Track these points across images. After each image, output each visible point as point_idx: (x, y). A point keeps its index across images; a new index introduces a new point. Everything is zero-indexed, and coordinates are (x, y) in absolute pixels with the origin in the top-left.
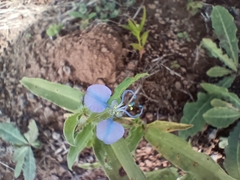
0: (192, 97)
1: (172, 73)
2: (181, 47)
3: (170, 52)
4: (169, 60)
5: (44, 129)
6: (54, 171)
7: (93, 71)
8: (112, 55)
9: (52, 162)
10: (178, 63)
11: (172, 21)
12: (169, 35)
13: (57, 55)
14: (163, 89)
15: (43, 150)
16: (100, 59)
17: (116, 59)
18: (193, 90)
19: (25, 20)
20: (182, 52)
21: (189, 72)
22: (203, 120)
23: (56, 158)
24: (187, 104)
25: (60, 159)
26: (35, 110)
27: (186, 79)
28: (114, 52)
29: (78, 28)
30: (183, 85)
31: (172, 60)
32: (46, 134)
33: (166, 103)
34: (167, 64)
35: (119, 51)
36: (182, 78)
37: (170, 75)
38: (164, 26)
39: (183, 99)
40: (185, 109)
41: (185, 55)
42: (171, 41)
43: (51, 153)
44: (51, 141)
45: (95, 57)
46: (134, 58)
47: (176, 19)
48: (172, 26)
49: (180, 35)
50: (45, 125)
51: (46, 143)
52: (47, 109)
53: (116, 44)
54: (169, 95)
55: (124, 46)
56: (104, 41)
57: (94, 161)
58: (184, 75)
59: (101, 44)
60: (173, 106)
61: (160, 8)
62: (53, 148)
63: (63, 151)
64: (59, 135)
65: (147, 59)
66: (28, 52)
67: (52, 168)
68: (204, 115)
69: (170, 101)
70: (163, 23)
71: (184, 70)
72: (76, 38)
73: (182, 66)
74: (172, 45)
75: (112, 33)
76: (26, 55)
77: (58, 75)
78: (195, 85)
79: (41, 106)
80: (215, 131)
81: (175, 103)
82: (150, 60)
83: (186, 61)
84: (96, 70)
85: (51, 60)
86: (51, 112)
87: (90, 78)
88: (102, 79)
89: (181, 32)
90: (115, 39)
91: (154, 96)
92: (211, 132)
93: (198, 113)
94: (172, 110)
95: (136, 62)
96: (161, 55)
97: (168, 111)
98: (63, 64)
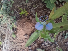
0: (45, 5)
1: (36, 7)
2: (30, 3)
3: (30, 6)
4: (32, 7)
5: (40, 47)
6: (52, 48)
7: (29, 29)
8: (27, 22)
9: (50, 48)
10: (34, 5)
11: (22, 2)
12: (26, 5)
13: (21, 37)
14: (40, 12)
15: (46, 49)
16: (27, 26)
17: (28, 21)
18: (43, 3)
19: (8, 43)
20: (32, 3)
21: (38, 3)
22: (52, 4)
23: (49, 47)
24: (47, 6)
25: (49, 46)
26: (34, 48)
27: (39, 4)
28: (26, 21)
29: (15, 29)
30: (41, 6)
31: (33, 6)
32: (41, 47)
33: (44, 12)
34: (34, 8)
35: (26, 20)
36: (39, 5)
37: (37, 8)
38: (22, 5)
39: (45, 7)
40: (48, 8)
41: (33, 2)
42: (28, 5)
43: (47, 47)
44: (44, 46)
45: (26, 27)
46: (29, 16)
47: (22, 1)
48: (23, 3)
49: (27, 2)
50: (39, 47)
51: (44, 48)
52: (35, 45)
53: (24, 20)
54: (42, 11)
55: (25, 18)
56: (22, 23)
57: (53, 37)
58: (38, 4)
59: (22, 24)
60: (46, 10)
61: (17, 5)
62: (46, 46)
63: (48, 44)
64: (43, 44)
65: (30, 13)
66: (17, 45)
67: (51, 49)
68: (52, 3)
69: (44, 11)
70: (21, 5)
71: (37, 4)
72: (18, 30)
73: (35, 4)
74: (29, 5)
75: (20, 20)
76: (18, 45)
77: (27, 39)
78: (42, 2)
79: (33, 46)
80: (57, 2)
81: (45, 10)
82: (31, 12)
83: (34, 2)
84: (29, 28)
85: (22, 39)
86: (36, 44)
87: (30, 30)
88: (32, 27)
89: (26, 1)
90: (22, 20)
91: (41, 15)
92: (56, 3)
93: (50, 4)
94: (47, 11)
95: (30, 16)
96: (30, 9)
97: (47, 12)
98: (24, 36)
